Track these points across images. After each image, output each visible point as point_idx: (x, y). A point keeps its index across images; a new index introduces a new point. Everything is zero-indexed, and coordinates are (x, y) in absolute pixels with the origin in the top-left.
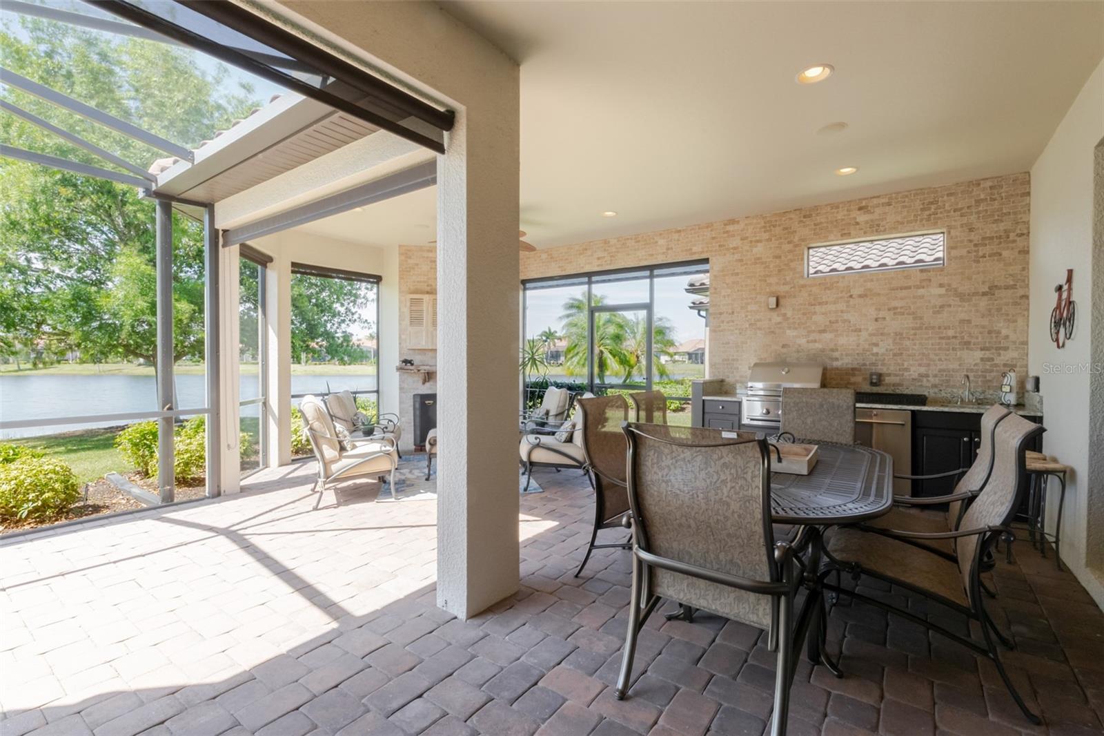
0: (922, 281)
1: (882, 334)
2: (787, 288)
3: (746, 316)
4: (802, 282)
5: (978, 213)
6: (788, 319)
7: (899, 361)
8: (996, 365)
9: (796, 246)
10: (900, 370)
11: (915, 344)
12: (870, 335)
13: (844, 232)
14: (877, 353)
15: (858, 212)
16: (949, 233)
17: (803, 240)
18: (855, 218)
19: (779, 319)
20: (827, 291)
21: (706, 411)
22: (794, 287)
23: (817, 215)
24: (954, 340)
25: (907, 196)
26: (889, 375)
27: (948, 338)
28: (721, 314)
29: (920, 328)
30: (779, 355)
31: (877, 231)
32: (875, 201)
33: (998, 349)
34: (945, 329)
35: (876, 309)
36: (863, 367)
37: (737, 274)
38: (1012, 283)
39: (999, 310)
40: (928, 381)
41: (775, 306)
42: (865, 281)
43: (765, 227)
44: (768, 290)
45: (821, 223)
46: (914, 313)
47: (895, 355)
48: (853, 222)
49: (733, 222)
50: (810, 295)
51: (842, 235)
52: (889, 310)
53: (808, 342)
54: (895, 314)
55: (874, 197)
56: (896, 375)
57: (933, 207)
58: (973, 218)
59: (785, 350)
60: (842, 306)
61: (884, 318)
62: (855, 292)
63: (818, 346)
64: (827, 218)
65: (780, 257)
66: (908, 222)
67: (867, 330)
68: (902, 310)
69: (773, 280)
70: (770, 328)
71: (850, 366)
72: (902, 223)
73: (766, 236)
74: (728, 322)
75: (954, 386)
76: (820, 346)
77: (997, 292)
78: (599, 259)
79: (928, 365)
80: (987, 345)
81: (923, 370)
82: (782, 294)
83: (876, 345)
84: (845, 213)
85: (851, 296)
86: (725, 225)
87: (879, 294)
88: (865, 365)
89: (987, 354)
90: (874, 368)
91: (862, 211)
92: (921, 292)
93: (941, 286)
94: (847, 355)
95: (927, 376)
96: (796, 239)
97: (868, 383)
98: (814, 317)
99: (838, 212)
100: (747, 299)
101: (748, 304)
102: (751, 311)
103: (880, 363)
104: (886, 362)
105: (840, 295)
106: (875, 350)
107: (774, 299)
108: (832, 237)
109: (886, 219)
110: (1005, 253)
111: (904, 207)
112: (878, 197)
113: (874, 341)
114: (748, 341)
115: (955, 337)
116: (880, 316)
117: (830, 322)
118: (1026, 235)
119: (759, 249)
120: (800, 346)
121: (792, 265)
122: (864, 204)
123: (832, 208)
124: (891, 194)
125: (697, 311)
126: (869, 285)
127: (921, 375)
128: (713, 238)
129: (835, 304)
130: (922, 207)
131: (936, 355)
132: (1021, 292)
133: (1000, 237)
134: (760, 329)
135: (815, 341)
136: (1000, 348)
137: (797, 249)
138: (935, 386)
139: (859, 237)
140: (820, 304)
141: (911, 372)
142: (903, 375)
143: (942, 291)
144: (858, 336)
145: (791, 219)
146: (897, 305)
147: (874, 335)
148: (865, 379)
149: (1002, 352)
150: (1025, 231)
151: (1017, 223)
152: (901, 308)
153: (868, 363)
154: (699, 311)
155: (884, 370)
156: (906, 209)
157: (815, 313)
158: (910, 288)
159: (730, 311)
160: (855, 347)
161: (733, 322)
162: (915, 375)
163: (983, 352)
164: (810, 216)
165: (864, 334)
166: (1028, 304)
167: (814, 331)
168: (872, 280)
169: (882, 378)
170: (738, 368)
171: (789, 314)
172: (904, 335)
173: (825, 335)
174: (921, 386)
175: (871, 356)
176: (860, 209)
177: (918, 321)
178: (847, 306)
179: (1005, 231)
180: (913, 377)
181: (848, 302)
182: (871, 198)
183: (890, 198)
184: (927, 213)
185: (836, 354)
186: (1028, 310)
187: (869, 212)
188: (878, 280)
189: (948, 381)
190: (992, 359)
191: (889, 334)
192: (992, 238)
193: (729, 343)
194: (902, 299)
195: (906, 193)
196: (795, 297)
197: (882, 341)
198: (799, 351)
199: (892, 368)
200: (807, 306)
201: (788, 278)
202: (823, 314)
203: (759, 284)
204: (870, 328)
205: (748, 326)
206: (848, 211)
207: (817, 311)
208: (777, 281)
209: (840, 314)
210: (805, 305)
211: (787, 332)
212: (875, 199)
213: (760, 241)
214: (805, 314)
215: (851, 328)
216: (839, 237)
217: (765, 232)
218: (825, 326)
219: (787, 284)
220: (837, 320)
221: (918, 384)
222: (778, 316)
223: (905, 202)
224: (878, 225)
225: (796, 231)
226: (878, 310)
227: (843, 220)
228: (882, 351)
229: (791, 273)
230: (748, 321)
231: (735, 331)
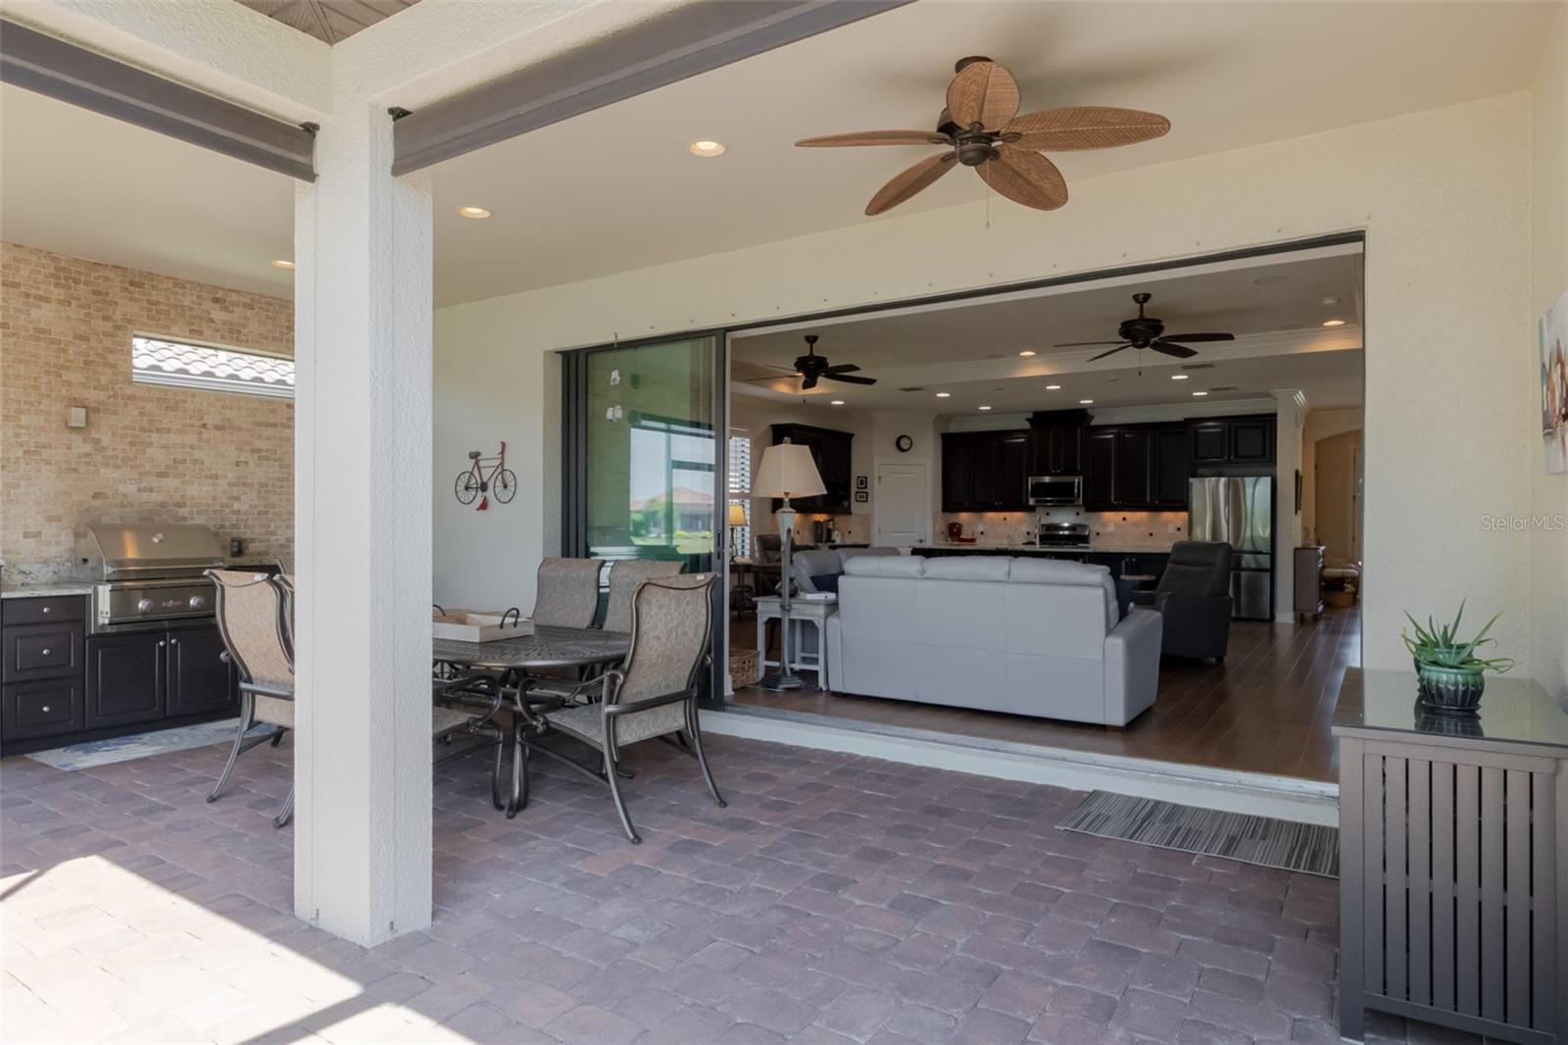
0: (288, 419)
1: (245, 484)
2: (101, 396)
3: (17, 435)
4: (129, 391)
6: (104, 449)
7: (264, 522)
9: (118, 328)
10: (266, 534)
11: (282, 501)
12: (230, 484)
13: (192, 327)
14: (239, 511)
15: (212, 305)
17: (126, 320)
18: (209, 313)
20: (172, 414)
22: (114, 396)
23: (153, 287)
25: (271, 304)
26: (253, 541)
30: (87, 510)
31: (238, 338)
32: (234, 297)
35: (237, 448)
36: (220, 531)
41: (82, 425)
42: (223, 407)
43: (53, 276)
44: (64, 393)
45: (159, 303)
46: (280, 459)
47: (260, 513)
48: (205, 316)
50: (142, 414)
51: (192, 331)
52: (253, 451)
53: (139, 491)
54: (259, 458)
55: (233, 291)
56: (262, 541)
59: (98, 502)
60: (191, 439)
61: (247, 463)
62: (210, 420)
63: (156, 497)
64: (168, 298)
65: (88, 340)
67: (226, 477)
68: (268, 454)
69: (73, 377)
70: (67, 462)
72: (267, 338)
73: (58, 293)
76: (160, 498)
82: (92, 405)
83: (237, 499)
84: (195, 299)
85: (204, 426)
87: (240, 429)
88: (223, 527)
90: (235, 531)
91: (217, 305)
92: (288, 432)
94: (199, 512)
96: (118, 316)
97: (228, 553)
98: (149, 450)
99: (184, 294)
100: (18, 402)
101: (20, 412)
102: (28, 428)
103: (243, 524)
104: (250, 522)
105: (188, 421)
106: (236, 505)
107: (82, 411)
108: (175, 329)
109: (247, 325)
111: (268, 317)
112: (238, 292)
113: (235, 494)
114: (23, 483)
116: (243, 459)
117: (174, 460)
119: (44, 314)
120: (125, 496)
121: (111, 358)
122: (219, 296)
123: (175, 286)
124: (254, 295)
126: (228, 413)
129: (181, 434)
134: (48, 463)
135: (151, 490)
137: (120, 333)
139: (215, 341)
140: (158, 430)
141: (279, 537)
142: (269, 540)
144: (214, 484)
145: (107, 279)
146: (261, 447)
147: (235, 485)
148: (223, 547)
152: (267, 450)
153: (227, 524)
155: (244, 533)
156: (271, 321)
157: (151, 444)
158: (274, 425)
160: (210, 501)
164: (140, 285)
165: (222, 484)
167: (149, 473)
168: (231, 408)
169: (244, 545)
171: (106, 441)
172: (270, 488)
173: (167, 480)
175: (231, 515)
176: (216, 300)
177: (285, 470)
178: (200, 440)
180: (279, 542)
181: (201, 433)
182: (230, 290)
183: (252, 300)
185: (183, 511)
187: (226, 309)
188: (239, 408)
191: (253, 485)
194: (268, 439)
195: (270, 300)
196: (116, 413)
197: (245, 493)
198: (123, 505)
199: (257, 531)
200: (137, 432)
201: (103, 380)
202: (163, 448)
203: (44, 379)
204: (230, 475)
205: (20, 454)
206: (199, 297)
207: (154, 441)
208: (83, 380)
209: (188, 450)
210: (134, 429)
211: (102, 471)
212: (234, 294)
213: (47, 300)
214: (133, 444)
215: (204, 473)
216: (188, 334)
217: (57, 285)
218: (167, 466)
219: (102, 389)
220: (185, 460)
221: (285, 551)
222: (84, 441)
223: (268, 311)
224: (239, 332)
225: (116, 303)
226: (240, 450)
227: (192, 309)
228: (244, 508)
229: (109, 371)
230: (21, 444)
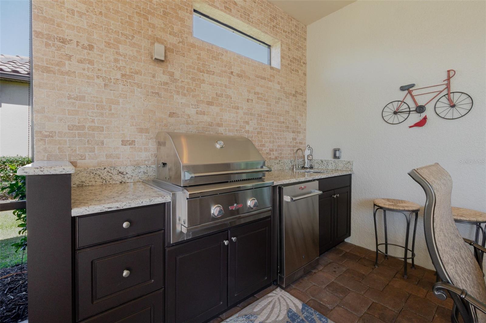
0: (271, 76)
1: (251, 114)
2: (174, 40)
3: (116, 60)
4: (191, 41)
5: (292, 39)
6: (176, 80)
7: (260, 139)
8: (297, 143)
10: (260, 146)
11: (267, 126)
12: (245, 114)
14: (248, 131)
22: (182, 42)
27: (281, 123)
29: (270, 113)
30: (166, 125)
34: (280, 116)
39: (298, 107)
40: (273, 154)
41: (163, 58)
42: (241, 62)
44: (150, 33)
46: (267, 100)
47: (258, 133)
50: (199, 59)
52: (255, 94)
53: (197, 113)
54: (258, 97)
57: (275, 21)
58: (290, 41)
59: (172, 120)
60: (225, 81)
61: (252, 101)
62: (236, 70)
63: (207, 119)
68: (261, 96)
70: (152, 87)
74: (80, 61)
76: (209, 120)
77: (297, 95)
79: (273, 142)
80: (294, 129)
81: (271, 146)
82: (169, 46)
83: (247, 123)
85: (232, 73)
87: (249, 78)
92: (270, 84)
93: (279, 83)
94: (229, 130)
95: (273, 150)
98: (203, 85)
100: (117, 33)
102: (125, 56)
105: (224, 69)
106: (247, 128)
107: (162, 48)
108: (217, 4)
110: (300, 72)
111: (262, 10)
113: (247, 120)
114: (121, 100)
115: (283, 123)
116: (250, 98)
117: (217, 94)
120: (189, 117)
126: (243, 67)
127: (270, 150)
129: (220, 76)
130: (270, 16)
131: (277, 134)
132: (304, 98)
133: (298, 61)
134: (139, 86)
135: (204, 114)
136: (298, 132)
138: (276, 158)
140: (208, 72)
141: (266, 148)
143: (279, 87)
144: (237, 113)
146: (259, 91)
149: (299, 135)
151: (303, 55)
152: (261, 94)
156: (263, 13)
157: (203, 81)
158: (264, 78)
160: (235, 124)
161: (91, 62)
162: (268, 151)
163: (293, 134)
165: (241, 113)
166: (306, 107)
167: (202, 102)
168: (245, 64)
170: (103, 143)
171: (177, 74)
172: (262, 117)
173: (213, 107)
174: (270, 159)
175: (245, 133)
177: (269, 107)
178: (229, 82)
179: (300, 58)
181: (230, 78)
184: (273, 24)
186: (306, 110)
190: (296, 139)
191: (255, 115)
192: (296, 59)
193: (82, 98)
194: (261, 86)
196: (183, 55)
197: (251, 120)
198: (188, 124)
200: (196, 71)
201: (176, 28)
202: (211, 85)
203: (136, 18)
204: (244, 108)
205: (119, 76)
207: (205, 79)
208: (163, 26)
209: (224, 88)
210: (194, 69)
211: (175, 96)
214: (193, 79)
215: (232, 105)
218: (213, 98)
219: (174, 36)
220: (222, 94)
222: (164, 73)
224: (249, 15)
226: (249, 92)
228: (251, 129)
229: (179, 23)
230: (119, 69)
231: (97, 81)
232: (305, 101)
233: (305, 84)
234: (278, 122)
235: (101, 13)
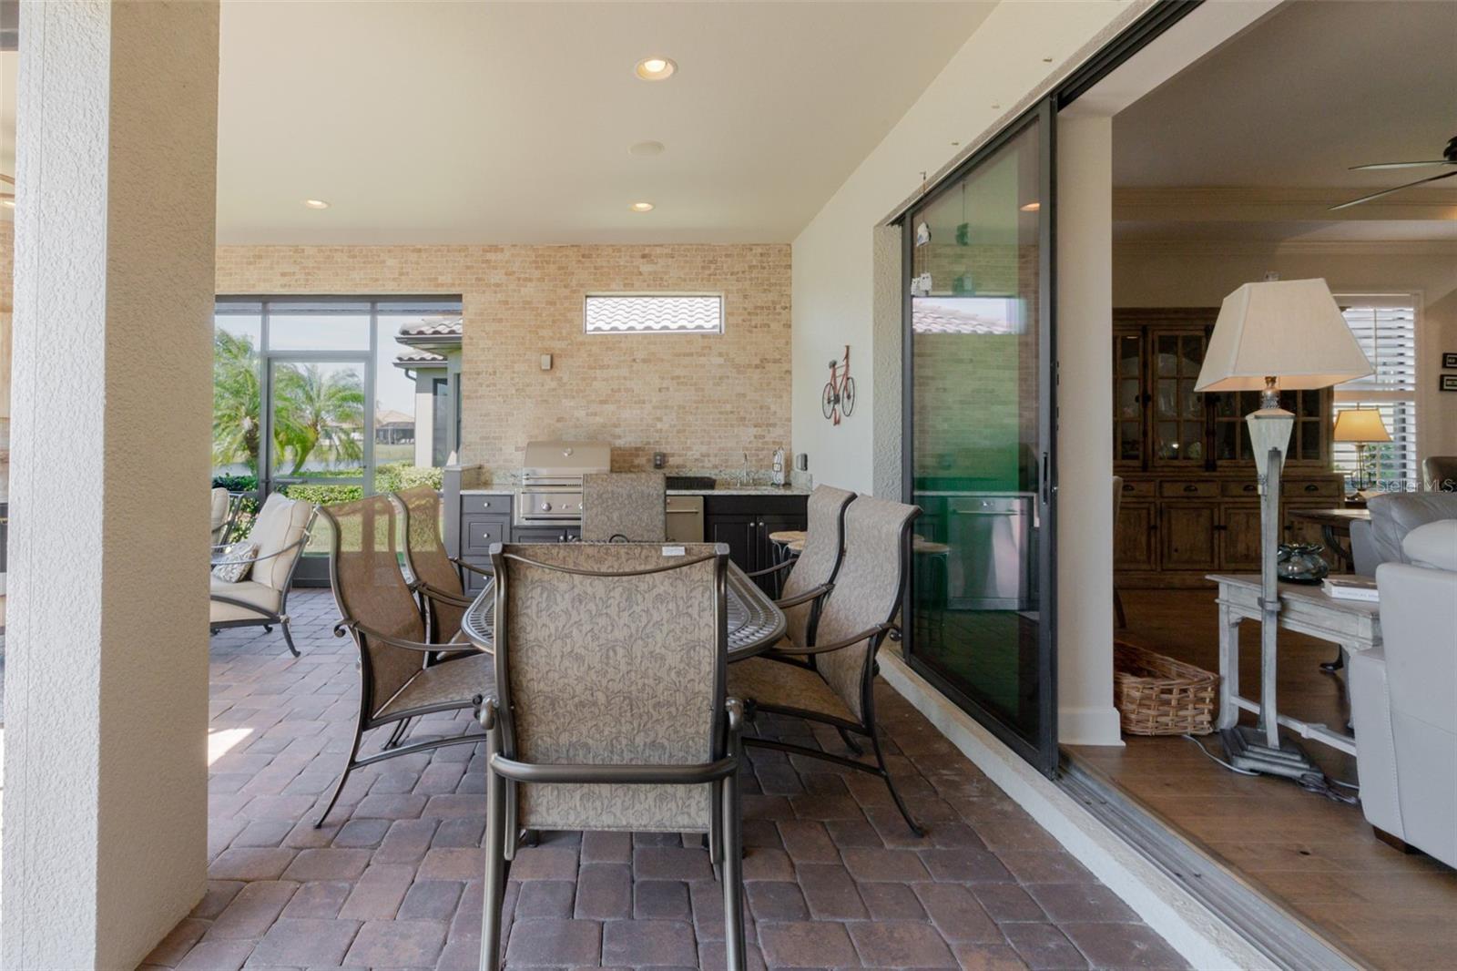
0: (703, 348)
1: (666, 407)
2: (563, 345)
3: (512, 379)
4: (580, 339)
5: (751, 279)
6: (564, 384)
7: (682, 439)
8: (766, 443)
9: (574, 292)
10: (683, 449)
11: (697, 420)
12: (654, 408)
13: (626, 282)
14: (661, 430)
15: (642, 260)
16: (727, 297)
17: (582, 286)
18: (638, 268)
19: (554, 384)
20: (610, 353)
21: (465, 510)
22: (570, 344)
23: (598, 256)
24: (731, 415)
25: (689, 250)
26: (673, 455)
27: (727, 413)
28: (478, 374)
29: (702, 402)
30: (554, 431)
31: (660, 285)
32: (658, 251)
33: (769, 425)
34: (724, 403)
35: (660, 377)
36: (647, 447)
37: (500, 320)
38: (778, 357)
39: (769, 384)
40: (709, 461)
41: (549, 367)
42: (648, 343)
43: (536, 262)
44: (540, 345)
45: (602, 267)
46: (696, 384)
47: (678, 432)
48: (636, 270)
49: (495, 249)
50: (589, 355)
51: (625, 285)
52: (672, 379)
53: (587, 415)
54: (678, 384)
55: (657, 246)
56: (680, 456)
57: (713, 266)
58: (747, 284)
59: (559, 425)
60: (624, 372)
61: (668, 389)
62: (640, 355)
63: (599, 420)
64: (609, 262)
65: (555, 304)
66: (690, 280)
67: (651, 402)
68: (685, 380)
69: (545, 333)
70: (542, 396)
71: (633, 445)
72: (685, 280)
73: (537, 274)
74: (488, 386)
75: (732, 467)
76: (602, 420)
77: (766, 365)
78: (283, 275)
79: (709, 443)
80: (759, 421)
81: (704, 449)
82: (558, 352)
83: (660, 419)
84: (628, 258)
85: (634, 360)
86: (484, 251)
87: (662, 360)
88: (648, 443)
89: (759, 431)
90: (657, 447)
91: (645, 260)
92: (703, 360)
93: (720, 355)
94: (630, 432)
95: (708, 456)
96: (574, 283)
97: (652, 465)
98: (594, 383)
99: (620, 257)
100: (513, 355)
101: (513, 362)
102: (518, 373)
103: (664, 441)
104: (669, 440)
105: (623, 358)
106: (659, 426)
107: (549, 357)
108: (613, 286)
109: (669, 272)
110: (774, 326)
111: (686, 262)
112: (662, 246)
113: (658, 415)
114: (515, 412)
115: (732, 412)
116: (664, 386)
118: (787, 308)
119: (529, 290)
120: (578, 420)
121: (569, 316)
122: (646, 252)
123: (614, 251)
124: (674, 245)
125: (404, 370)
126: (653, 349)
127: (703, 456)
128: (468, 267)
129: (617, 368)
130: (702, 264)
131: (716, 432)
132: (785, 367)
133: (768, 308)
134: (530, 396)
135: (596, 414)
136: (770, 425)
137: (574, 296)
138: (715, 467)
139: (643, 290)
140: (602, 367)
141: (694, 452)
142: (686, 454)
143: (721, 360)
144: (642, 408)
145: (567, 256)
146: (680, 374)
147: (657, 408)
148: (649, 461)
149: (771, 429)
150: (788, 305)
151: (782, 295)
152: (684, 377)
153: (652, 441)
154: (407, 370)
155: (667, 449)
156: (688, 265)
157: (595, 378)
158: (691, 354)
159: (491, 370)
160: (639, 422)
161: (495, 385)
162: (697, 456)
163: (756, 429)
164: (589, 256)
165: (648, 407)
166: (791, 380)
167: (594, 401)
168: (655, 344)
169: (666, 459)
170: (501, 449)
171: (565, 379)
172: (687, 409)
173: (607, 406)
174: (703, 467)
175: (655, 433)
176: (644, 256)
177: (700, 393)
178: (630, 372)
179: (773, 302)
180: (695, 457)
181: (632, 366)
182: (655, 246)
183: (673, 249)
184: (707, 272)
185: (618, 431)
186: (791, 386)
187: (652, 262)
188: (661, 344)
189: (727, 461)
190: (764, 437)
191: (673, 407)
192: (762, 308)
193: (489, 415)
194: (685, 367)
195: (689, 247)
196: (572, 357)
197: (666, 415)
198: (576, 427)
199: (676, 447)
200: (586, 370)
201: (564, 332)
202: (604, 380)
203: (528, 337)
204: (654, 400)
205: (514, 392)
206: (631, 257)
207: (598, 376)
208: (551, 334)
209: (622, 381)
210: (584, 367)
211: (563, 401)
212: (657, 248)
213: (530, 280)
214: (584, 379)
215: (634, 399)
216: (622, 287)
217: (537, 268)
218: (607, 395)
219: (563, 340)
220: (620, 389)
221: (700, 464)
222: (552, 380)
223: (686, 256)
224: (662, 279)
225: (573, 273)
226: (662, 378)
227: (626, 267)
228: (666, 427)
229: (568, 325)
230: (514, 385)
231: (498, 399)
232: (789, 372)
233: (787, 343)
234: (721, 413)
235: (502, 343)
